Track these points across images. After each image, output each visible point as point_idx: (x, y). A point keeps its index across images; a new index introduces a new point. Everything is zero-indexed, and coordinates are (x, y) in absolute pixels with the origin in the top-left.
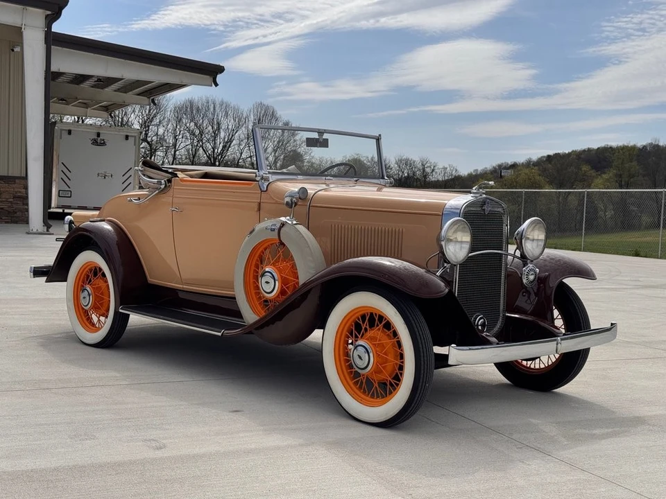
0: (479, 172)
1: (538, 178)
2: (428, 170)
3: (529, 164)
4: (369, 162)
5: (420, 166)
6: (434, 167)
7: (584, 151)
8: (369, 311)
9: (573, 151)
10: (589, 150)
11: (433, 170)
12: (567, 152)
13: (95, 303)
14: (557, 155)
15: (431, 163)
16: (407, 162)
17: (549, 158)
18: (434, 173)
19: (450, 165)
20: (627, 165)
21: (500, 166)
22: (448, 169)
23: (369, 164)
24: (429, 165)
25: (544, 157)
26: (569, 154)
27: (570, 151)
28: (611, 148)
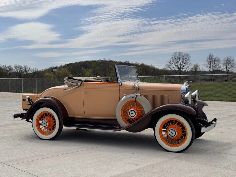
0: (44, 70)
1: (67, 72)
2: (27, 70)
3: (61, 67)
4: (4, 67)
5: (24, 68)
6: (29, 69)
7: (80, 62)
8: (171, 120)
9: (76, 62)
10: (81, 62)
11: (29, 70)
12: (74, 63)
13: (49, 125)
14: (71, 64)
15: (28, 67)
16: (19, 67)
17: (68, 65)
18: (29, 71)
19: (35, 68)
20: (96, 67)
21: (51, 68)
22: (35, 69)
23: (4, 68)
24: (27, 68)
25: (66, 64)
26: (75, 63)
27: (75, 62)
28: (88, 61)
